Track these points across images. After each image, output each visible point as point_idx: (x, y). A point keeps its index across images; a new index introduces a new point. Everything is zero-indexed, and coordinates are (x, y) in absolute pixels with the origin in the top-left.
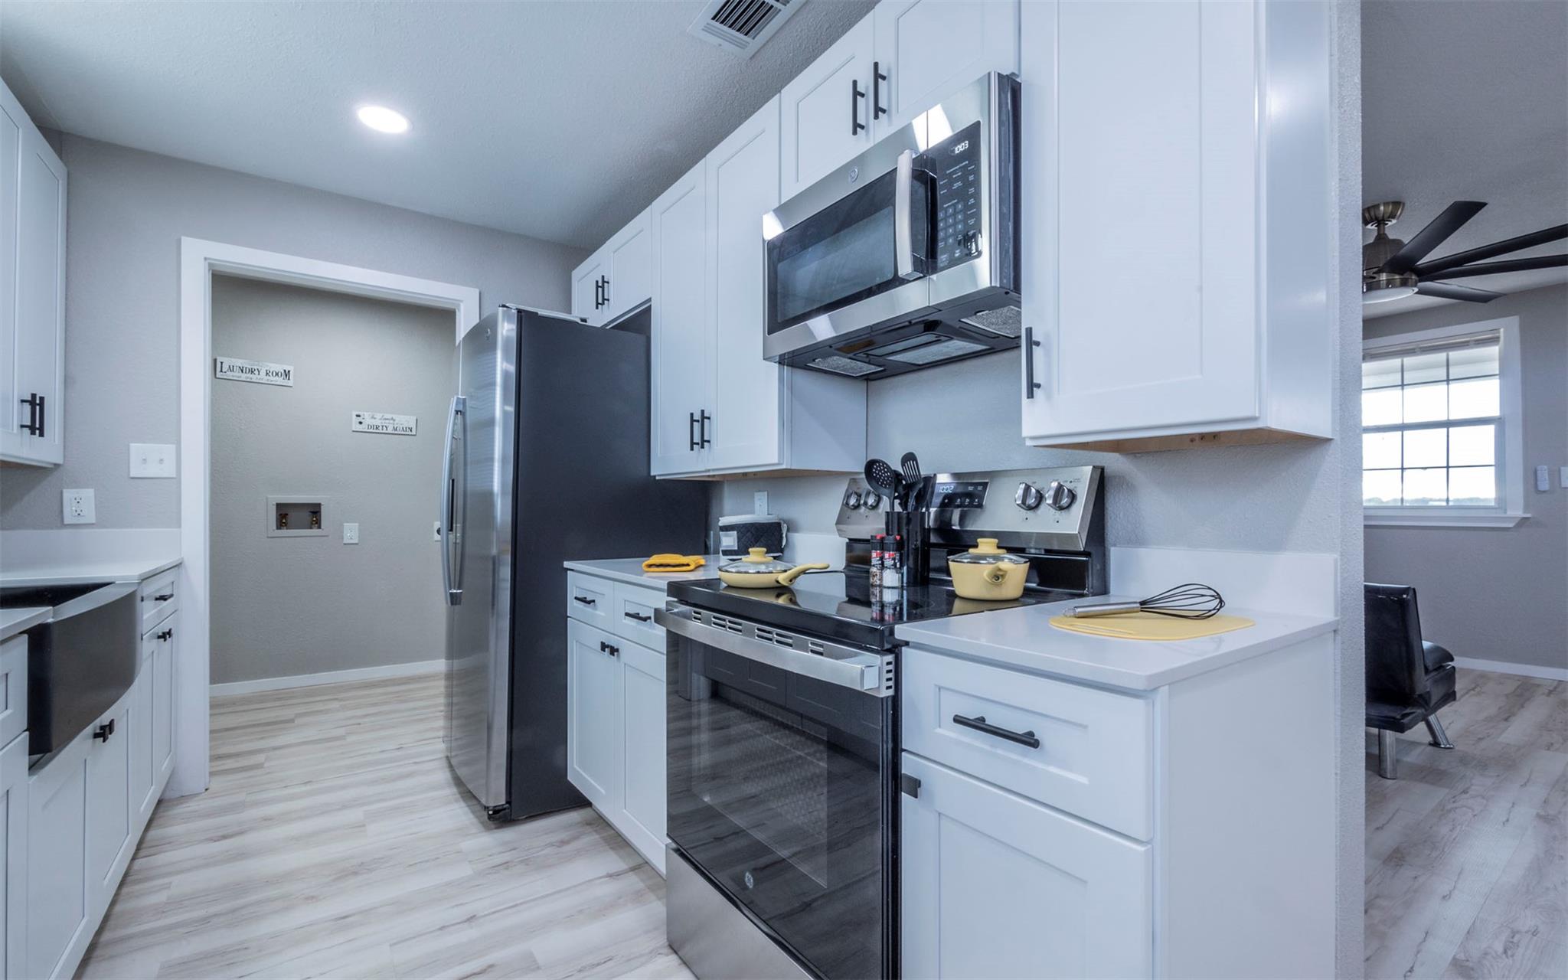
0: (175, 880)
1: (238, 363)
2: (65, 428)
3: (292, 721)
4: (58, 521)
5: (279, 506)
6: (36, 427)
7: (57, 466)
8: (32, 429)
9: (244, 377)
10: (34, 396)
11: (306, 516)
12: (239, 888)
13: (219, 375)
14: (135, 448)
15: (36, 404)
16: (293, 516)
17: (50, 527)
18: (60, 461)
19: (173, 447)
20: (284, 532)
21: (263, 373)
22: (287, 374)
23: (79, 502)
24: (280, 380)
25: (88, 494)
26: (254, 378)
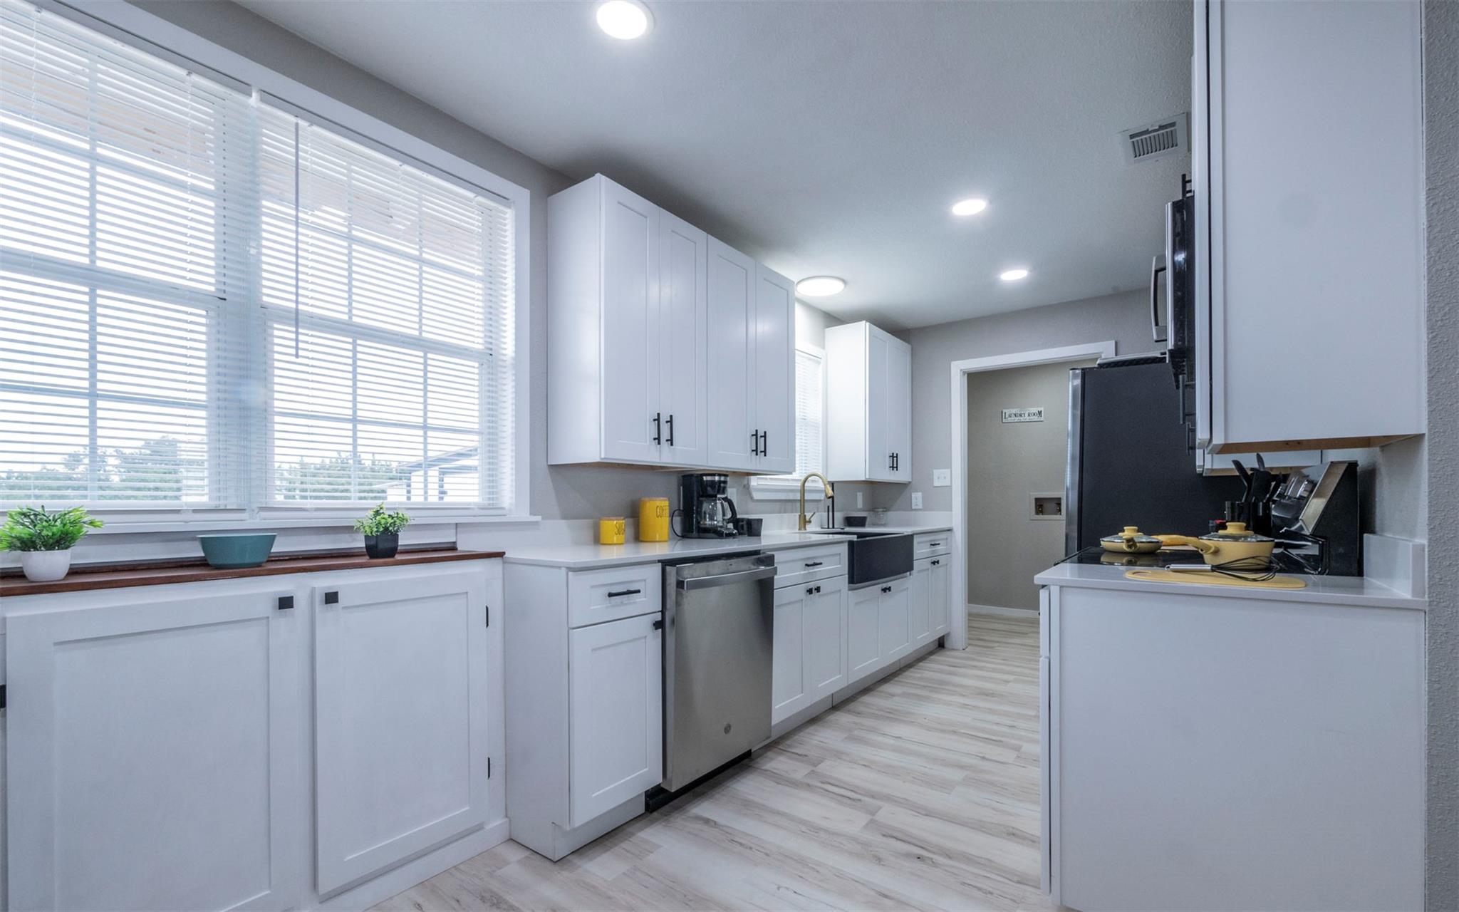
0: (927, 672)
1: (1014, 411)
2: (912, 465)
3: (1027, 634)
4: (909, 508)
5: (1037, 500)
6: (894, 467)
7: (910, 482)
8: (893, 467)
9: (1017, 419)
10: (893, 454)
11: (1054, 505)
12: (942, 682)
13: (1004, 420)
14: (936, 472)
15: (894, 457)
16: (1047, 506)
17: (908, 510)
18: (910, 480)
19: (949, 470)
20: (1041, 517)
21: (1027, 415)
22: (1040, 413)
23: (917, 498)
24: (1036, 418)
25: (919, 495)
26: (1022, 419)
